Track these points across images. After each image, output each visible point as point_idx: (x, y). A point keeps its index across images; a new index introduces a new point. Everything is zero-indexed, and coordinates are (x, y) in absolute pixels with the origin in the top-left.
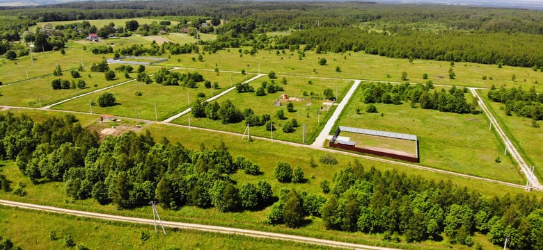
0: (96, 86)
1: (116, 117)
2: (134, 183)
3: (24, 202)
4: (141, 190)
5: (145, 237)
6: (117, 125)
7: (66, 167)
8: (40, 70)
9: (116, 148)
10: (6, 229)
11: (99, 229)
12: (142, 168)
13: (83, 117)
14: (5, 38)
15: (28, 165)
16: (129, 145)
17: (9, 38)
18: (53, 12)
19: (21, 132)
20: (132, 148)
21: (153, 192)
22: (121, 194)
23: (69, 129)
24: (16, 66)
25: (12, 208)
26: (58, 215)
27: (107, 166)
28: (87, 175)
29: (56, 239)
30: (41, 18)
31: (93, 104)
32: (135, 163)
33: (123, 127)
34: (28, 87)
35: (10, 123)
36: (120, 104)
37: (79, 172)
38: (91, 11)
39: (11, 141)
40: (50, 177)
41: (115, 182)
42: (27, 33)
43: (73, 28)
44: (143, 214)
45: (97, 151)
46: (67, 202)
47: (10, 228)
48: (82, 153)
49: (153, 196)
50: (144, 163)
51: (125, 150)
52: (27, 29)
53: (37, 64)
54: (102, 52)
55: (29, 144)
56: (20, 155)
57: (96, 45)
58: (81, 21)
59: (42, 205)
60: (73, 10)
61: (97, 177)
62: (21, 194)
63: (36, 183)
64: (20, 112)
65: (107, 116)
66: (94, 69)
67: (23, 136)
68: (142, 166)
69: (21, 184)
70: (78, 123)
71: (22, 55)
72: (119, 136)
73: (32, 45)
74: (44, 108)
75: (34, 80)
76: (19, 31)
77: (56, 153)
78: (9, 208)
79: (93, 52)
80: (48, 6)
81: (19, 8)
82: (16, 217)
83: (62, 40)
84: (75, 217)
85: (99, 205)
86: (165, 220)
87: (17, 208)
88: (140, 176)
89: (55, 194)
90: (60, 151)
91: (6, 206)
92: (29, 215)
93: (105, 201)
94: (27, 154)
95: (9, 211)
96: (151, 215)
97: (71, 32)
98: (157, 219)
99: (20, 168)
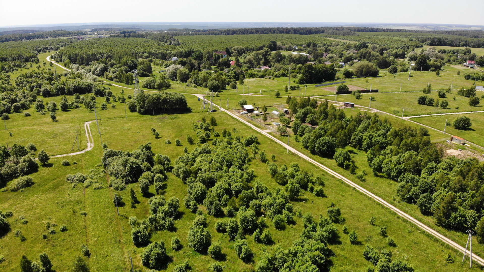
0: (457, 108)
1: (466, 142)
2: (459, 207)
3: (361, 186)
4: (464, 216)
5: (450, 260)
6: (464, 149)
7: (405, 170)
8: (413, 86)
9: (455, 169)
10: (340, 201)
11: (412, 234)
12: (473, 196)
13: (435, 134)
14: (393, 55)
15: (375, 159)
16: (469, 171)
17: (397, 56)
18: (440, 37)
19: (379, 132)
20: (470, 174)
21: (474, 222)
22: (443, 212)
23: (418, 140)
24: (394, 79)
25: (351, 187)
26: (383, 207)
27: (441, 182)
28: (419, 184)
29: (374, 225)
30: (428, 42)
31: (448, 124)
32: (468, 189)
33: (469, 153)
34: (398, 98)
35: (374, 123)
36: (474, 130)
37: (414, 178)
38: (476, 39)
39: (369, 137)
40: (389, 175)
41: (442, 199)
42: (413, 53)
43: (454, 53)
44: (457, 239)
45: (436, 167)
46: (394, 200)
47: (344, 201)
48: (423, 164)
49: (473, 227)
50: (477, 192)
51: (463, 174)
52: (413, 50)
53: (412, 80)
54: (474, 79)
55: (382, 143)
56: (372, 150)
57: (470, 71)
58: (464, 48)
59: (374, 194)
60: (460, 37)
61: (427, 189)
62: (362, 179)
63: (376, 175)
64: (384, 116)
65: (457, 138)
66: (461, 93)
67: (379, 136)
68: (474, 194)
69: (364, 172)
70: (428, 137)
71: (402, 71)
72: (461, 159)
73: (413, 64)
74: (404, 118)
75: (405, 93)
76: (406, 51)
77: (400, 157)
78: (349, 186)
79: (465, 77)
80: (438, 31)
81: (412, 31)
82: (351, 195)
83: (440, 63)
84: (396, 214)
85: (420, 214)
86: (476, 254)
87: (354, 188)
88: (468, 202)
89: (387, 189)
90: (404, 156)
91: (347, 184)
92: (361, 197)
93: (426, 212)
94: (378, 150)
95: (348, 188)
96: (464, 243)
97: (451, 57)
98: (468, 249)
99: (368, 160)
